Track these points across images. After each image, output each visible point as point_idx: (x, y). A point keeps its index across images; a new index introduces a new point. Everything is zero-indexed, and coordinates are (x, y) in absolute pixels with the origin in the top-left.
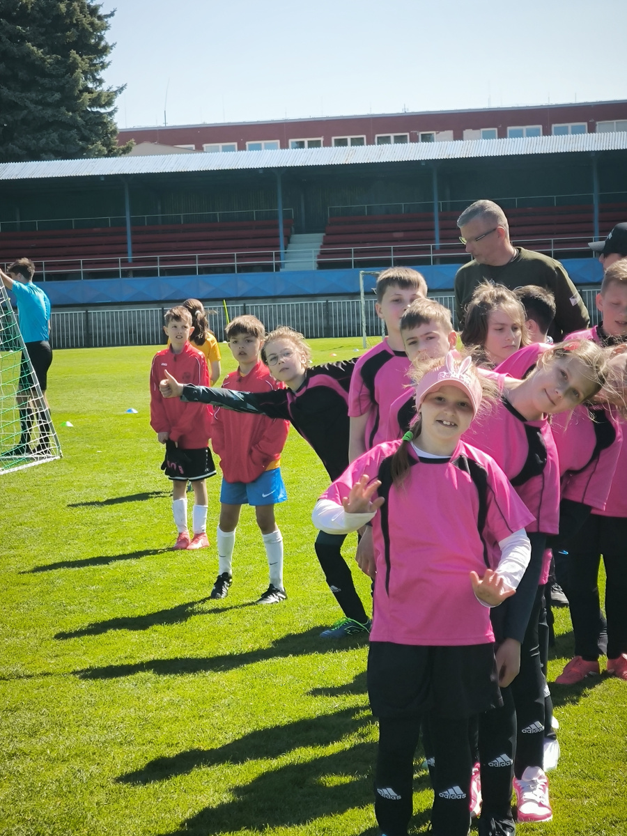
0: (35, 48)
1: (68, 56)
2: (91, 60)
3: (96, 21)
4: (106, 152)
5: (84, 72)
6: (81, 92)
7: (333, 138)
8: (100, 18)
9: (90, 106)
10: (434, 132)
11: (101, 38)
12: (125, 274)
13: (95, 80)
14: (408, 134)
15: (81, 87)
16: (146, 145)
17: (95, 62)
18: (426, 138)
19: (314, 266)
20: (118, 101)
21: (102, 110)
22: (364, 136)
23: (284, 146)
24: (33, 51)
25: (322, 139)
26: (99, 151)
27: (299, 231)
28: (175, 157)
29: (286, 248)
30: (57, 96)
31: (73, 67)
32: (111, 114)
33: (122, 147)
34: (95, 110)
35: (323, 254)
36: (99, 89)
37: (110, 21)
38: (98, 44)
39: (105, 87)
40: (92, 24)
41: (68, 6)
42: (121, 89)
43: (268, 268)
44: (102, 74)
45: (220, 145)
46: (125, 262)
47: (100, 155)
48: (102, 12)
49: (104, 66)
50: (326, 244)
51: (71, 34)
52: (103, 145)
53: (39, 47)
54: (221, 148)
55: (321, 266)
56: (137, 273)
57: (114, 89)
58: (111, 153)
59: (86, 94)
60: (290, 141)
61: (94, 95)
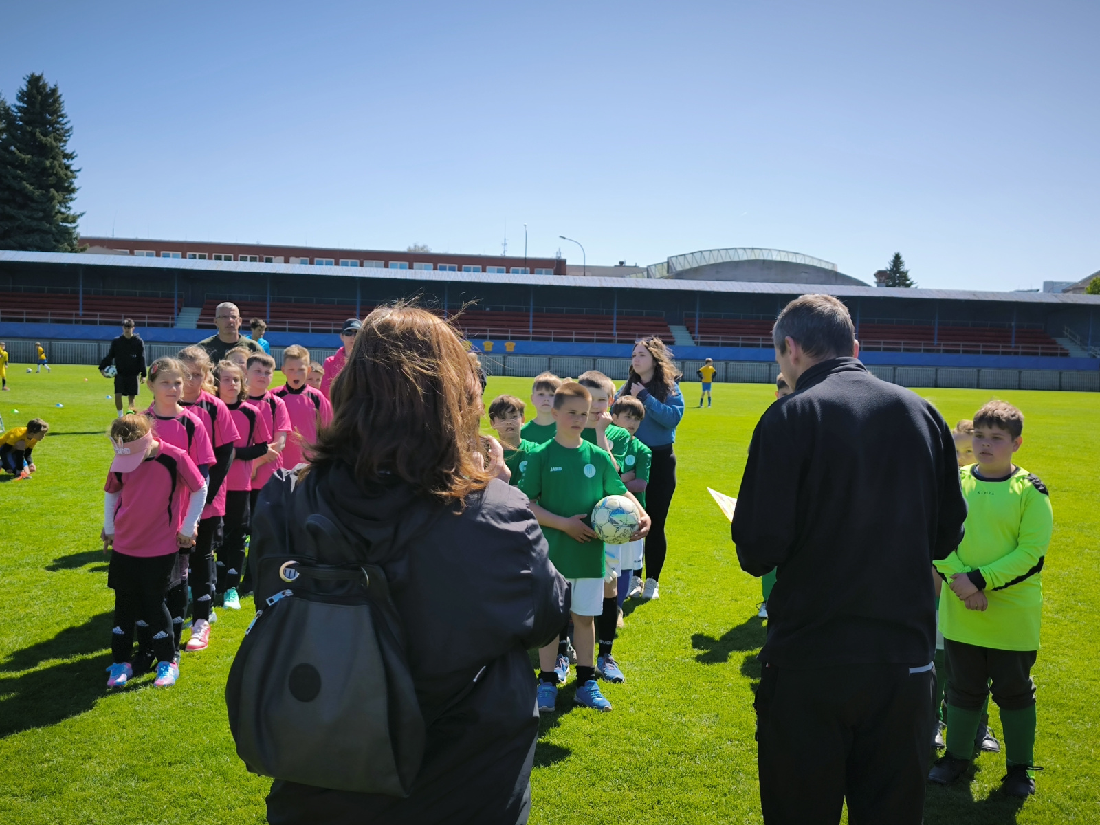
0: (28, 186)
1: (49, 192)
2: (64, 195)
3: (69, 173)
4: (70, 250)
5: (60, 203)
6: (57, 213)
7: (214, 255)
8: (72, 172)
9: (62, 222)
10: (273, 257)
11: (72, 183)
12: (77, 322)
13: (66, 207)
14: (258, 256)
15: (56, 211)
16: (97, 248)
17: (66, 196)
18: (269, 260)
19: (194, 327)
20: (79, 221)
21: (69, 225)
22: (232, 255)
23: (184, 256)
24: (27, 187)
25: (207, 254)
26: (66, 249)
27: (187, 306)
28: (112, 257)
29: (178, 315)
30: (41, 214)
31: (52, 199)
32: (75, 228)
33: (81, 247)
34: (65, 224)
35: (200, 320)
36: (68, 213)
37: (78, 174)
38: (69, 186)
39: (72, 212)
40: (66, 175)
41: (51, 163)
42: (82, 215)
43: (166, 325)
44: (71, 204)
45: (145, 252)
46: (77, 315)
47: (66, 251)
48: (73, 168)
49: (72, 200)
50: (202, 314)
51: (52, 180)
52: (68, 245)
53: (31, 184)
54: (145, 254)
55: (199, 326)
56: (84, 322)
57: (78, 214)
58: (73, 251)
59: (59, 215)
60: (188, 253)
61: (65, 216)
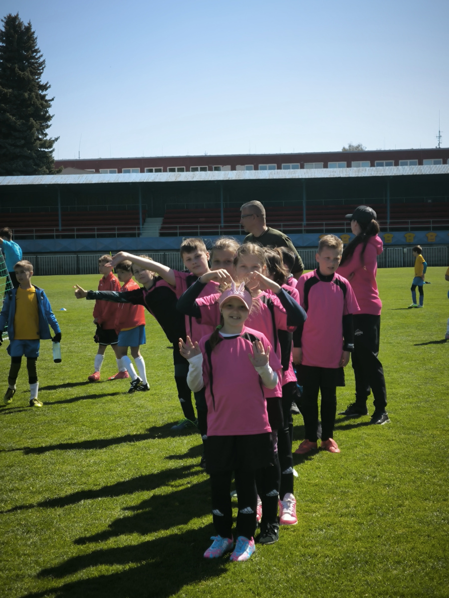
0: (11, 116)
1: (29, 121)
2: (41, 123)
3: (44, 103)
4: (48, 172)
5: (37, 130)
6: (35, 140)
7: (168, 168)
8: (46, 101)
9: (40, 148)
10: (221, 166)
11: (47, 112)
12: (58, 237)
13: (43, 134)
14: (207, 166)
15: (35, 138)
16: (69, 169)
17: (43, 124)
18: (217, 169)
19: (157, 235)
21: (46, 150)
22: (185, 167)
23: (142, 171)
24: (10, 118)
25: (162, 168)
26: (45, 171)
27: (150, 216)
28: (85, 176)
29: (143, 225)
30: (23, 142)
31: (32, 127)
32: (51, 152)
33: (57, 170)
34: (42, 150)
35: (162, 228)
36: (45, 139)
37: (52, 103)
38: (45, 115)
39: (48, 138)
40: (42, 104)
41: (29, 95)
42: (56, 139)
43: (133, 235)
44: (47, 131)
45: (108, 170)
46: (57, 231)
47: (44, 173)
48: (47, 98)
49: (48, 127)
50: (164, 223)
51: (31, 110)
52: (47, 168)
53: (13, 115)
55: (162, 235)
56: (64, 237)
57: (53, 139)
58: (51, 173)
59: (38, 141)
60: (146, 169)
61: (42, 142)
